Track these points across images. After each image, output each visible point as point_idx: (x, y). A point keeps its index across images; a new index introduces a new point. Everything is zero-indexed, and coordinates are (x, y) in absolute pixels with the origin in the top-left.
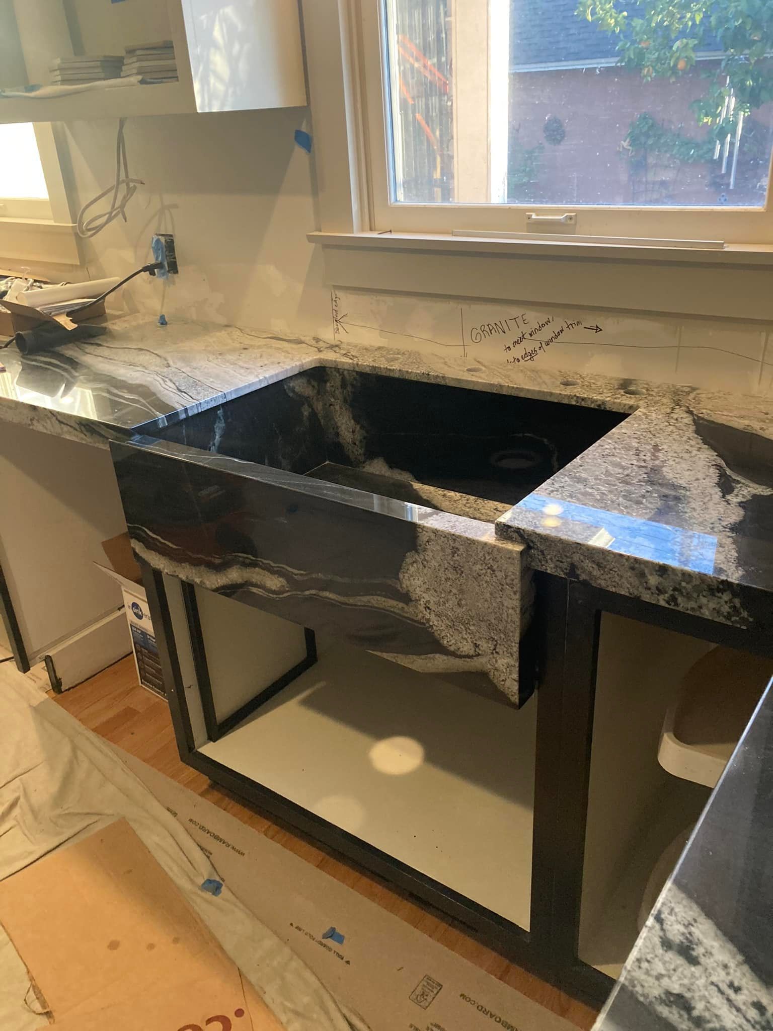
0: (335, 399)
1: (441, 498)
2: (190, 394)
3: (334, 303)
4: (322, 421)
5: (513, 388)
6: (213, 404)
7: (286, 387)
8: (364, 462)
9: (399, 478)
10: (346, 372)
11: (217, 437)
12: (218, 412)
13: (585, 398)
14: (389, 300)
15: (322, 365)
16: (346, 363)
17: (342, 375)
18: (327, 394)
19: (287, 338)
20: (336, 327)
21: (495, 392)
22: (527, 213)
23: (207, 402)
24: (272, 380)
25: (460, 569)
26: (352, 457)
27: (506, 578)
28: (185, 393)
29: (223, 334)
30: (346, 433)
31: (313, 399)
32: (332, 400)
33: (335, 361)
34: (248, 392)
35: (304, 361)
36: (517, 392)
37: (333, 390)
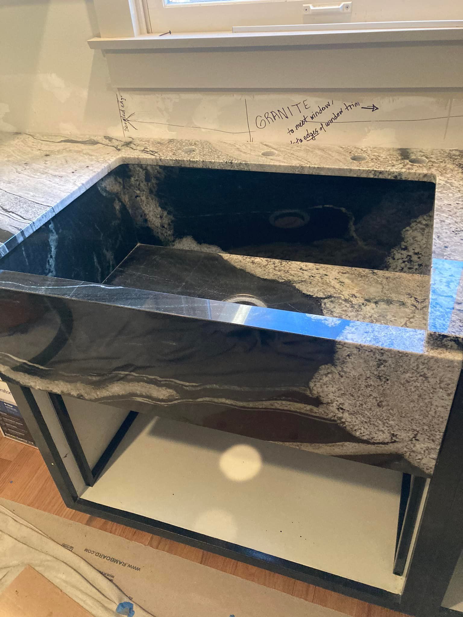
0: (141, 192)
1: (251, 265)
2: (19, 213)
3: (120, 104)
4: (130, 211)
5: (314, 168)
6: (45, 220)
7: (99, 189)
8: (174, 241)
9: (208, 251)
10: (149, 168)
11: (53, 249)
12: (50, 226)
13: (383, 171)
14: (174, 97)
15: (126, 163)
16: (149, 159)
17: (146, 169)
18: (133, 188)
19: (80, 140)
20: (124, 125)
21: (297, 173)
22: (304, 5)
23: (39, 220)
24: (88, 185)
25: (385, 378)
26: (162, 238)
27: (440, 383)
28: (13, 213)
29: (16, 142)
30: (154, 219)
31: (121, 194)
32: (138, 192)
33: (138, 158)
34: (71, 201)
35: (110, 162)
36: (318, 171)
37: (138, 183)
